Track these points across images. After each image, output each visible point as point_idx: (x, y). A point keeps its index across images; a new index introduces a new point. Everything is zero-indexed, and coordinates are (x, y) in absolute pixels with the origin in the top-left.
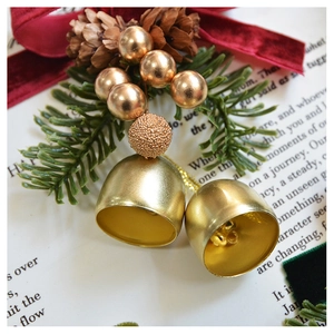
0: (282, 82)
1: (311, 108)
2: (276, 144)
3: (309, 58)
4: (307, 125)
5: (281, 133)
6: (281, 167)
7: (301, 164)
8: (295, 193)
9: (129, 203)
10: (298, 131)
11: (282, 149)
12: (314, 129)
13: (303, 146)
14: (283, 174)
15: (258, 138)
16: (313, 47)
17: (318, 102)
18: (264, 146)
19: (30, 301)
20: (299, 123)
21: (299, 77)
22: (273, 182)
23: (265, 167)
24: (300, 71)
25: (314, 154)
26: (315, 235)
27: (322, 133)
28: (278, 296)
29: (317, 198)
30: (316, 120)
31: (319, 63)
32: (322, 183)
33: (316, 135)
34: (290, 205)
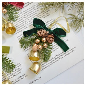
0: (21, 9)
5: (20, 16)
6: (19, 21)
7: (22, 20)
8: (21, 24)
10: (22, 16)
11: (20, 18)
15: (17, 17)
16: (26, 3)
17: (25, 12)
20: (23, 15)
22: (18, 23)
23: (17, 21)
25: (24, 19)
26: (23, 30)
27: (25, 16)
28: (17, 37)
29: (24, 25)
30: (25, 14)
31: (26, 6)
32: (25, 23)
33: (25, 17)
34: (20, 26)
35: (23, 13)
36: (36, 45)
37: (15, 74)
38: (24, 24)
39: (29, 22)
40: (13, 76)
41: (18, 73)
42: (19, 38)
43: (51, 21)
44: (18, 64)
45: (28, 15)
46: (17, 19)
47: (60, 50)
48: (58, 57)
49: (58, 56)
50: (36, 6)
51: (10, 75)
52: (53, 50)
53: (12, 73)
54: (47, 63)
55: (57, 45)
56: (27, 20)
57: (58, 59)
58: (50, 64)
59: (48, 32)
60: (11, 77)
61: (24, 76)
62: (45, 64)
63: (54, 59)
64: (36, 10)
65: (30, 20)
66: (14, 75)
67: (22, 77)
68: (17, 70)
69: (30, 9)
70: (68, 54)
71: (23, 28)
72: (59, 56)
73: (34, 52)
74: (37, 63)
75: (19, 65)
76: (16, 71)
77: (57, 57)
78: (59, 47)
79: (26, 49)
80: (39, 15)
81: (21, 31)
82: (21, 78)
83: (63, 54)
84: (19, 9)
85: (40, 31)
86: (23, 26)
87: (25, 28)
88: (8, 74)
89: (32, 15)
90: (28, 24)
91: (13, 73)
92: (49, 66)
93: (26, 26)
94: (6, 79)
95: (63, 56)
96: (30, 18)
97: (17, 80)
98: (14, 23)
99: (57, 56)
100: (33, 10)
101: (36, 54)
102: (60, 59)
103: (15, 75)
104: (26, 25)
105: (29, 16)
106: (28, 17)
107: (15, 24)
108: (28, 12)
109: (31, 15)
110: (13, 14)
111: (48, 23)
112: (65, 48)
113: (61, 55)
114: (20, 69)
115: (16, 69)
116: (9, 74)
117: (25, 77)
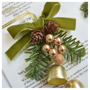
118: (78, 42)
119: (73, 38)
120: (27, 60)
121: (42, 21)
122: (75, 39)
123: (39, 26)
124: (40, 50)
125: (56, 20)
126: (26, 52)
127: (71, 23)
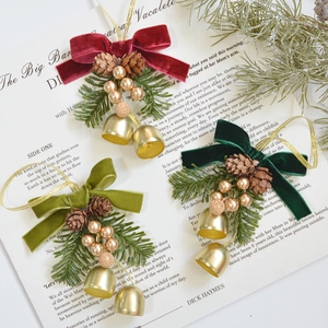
0: (178, 82)
1: (188, 94)
2: (171, 108)
3: (190, 71)
4: (185, 101)
5: (174, 104)
6: (172, 118)
7: (180, 117)
8: (176, 129)
9: (113, 133)
10: (181, 104)
11: (173, 111)
12: (188, 103)
13: (182, 110)
14: (173, 121)
15: (164, 105)
17: (191, 92)
18: (167, 109)
19: (76, 159)
20: (182, 100)
21: (182, 83)
22: (168, 124)
23: (165, 118)
24: (184, 81)
25: (186, 114)
26: (181, 146)
27: (191, 105)
28: (164, 167)
29: (184, 132)
30: (190, 99)
31: (195, 74)
32: (187, 126)
33: (189, 107)
34: (173, 133)
35: (183, 96)
36: (219, 195)
37: (152, 271)
38: (185, 128)
39: (201, 123)
40: (145, 275)
41: (160, 268)
42: (168, 168)
43: (266, 126)
44: (161, 244)
45: (198, 101)
46: (165, 112)
47: (284, 213)
48: (277, 234)
49: (278, 230)
50: (225, 75)
51: (137, 273)
52: (265, 211)
53: (142, 269)
54: (243, 248)
55: (278, 198)
56: (195, 116)
57: (277, 237)
58: (252, 250)
59: (256, 163)
60: (139, 278)
61: (176, 279)
62: (237, 251)
63: (266, 236)
64: (223, 89)
65: (202, 119)
66: (148, 273)
67: (170, 282)
68: (159, 262)
69: (205, 85)
70: (307, 226)
71: (182, 142)
72: (281, 229)
73: (215, 216)
74: (219, 246)
75: (166, 245)
76: (155, 264)
77: (273, 233)
78: (281, 203)
79: (188, 204)
80: (230, 106)
81: (175, 149)
82: (166, 284)
83: (291, 224)
84: (172, 81)
85: (236, 161)
86: (183, 135)
87: (187, 140)
88: (131, 268)
89: (210, 102)
90: (196, 129)
91: (146, 268)
92: (249, 255)
93: (190, 135)
94: (124, 282)
95: (291, 231)
96: (204, 112)
97: (155, 289)
98: (157, 122)
99: (275, 228)
100: (215, 87)
101: (217, 223)
102: (282, 238)
103: (152, 275)
104: (191, 131)
105: (201, 106)
106: (197, 109)
107: (160, 127)
108: (200, 95)
109: (206, 104)
110: (155, 97)
111: (255, 132)
112: (299, 209)
113: (285, 227)
114: (165, 259)
115: (156, 257)
116: (134, 270)
117: (180, 280)
118: (142, 233)
119: (133, 226)
120: (58, 254)
121: (85, 196)
122: (137, 228)
123: (80, 203)
124: (79, 241)
125: (109, 195)
126: (56, 241)
127: (134, 201)
